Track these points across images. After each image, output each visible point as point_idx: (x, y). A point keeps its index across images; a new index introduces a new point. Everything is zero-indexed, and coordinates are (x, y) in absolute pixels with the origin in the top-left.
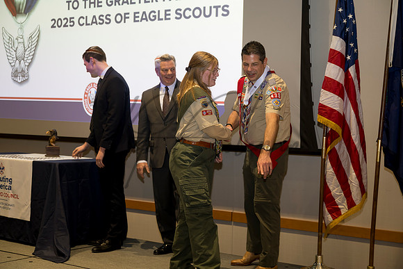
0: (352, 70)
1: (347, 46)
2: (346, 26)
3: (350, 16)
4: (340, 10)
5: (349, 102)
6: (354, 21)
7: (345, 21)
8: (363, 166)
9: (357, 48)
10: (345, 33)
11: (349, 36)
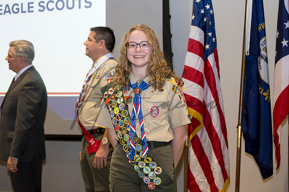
0: (211, 58)
1: (206, 36)
5: (209, 91)
6: (211, 12)
7: (202, 11)
8: (225, 152)
10: (203, 23)
11: (207, 25)
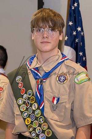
1: (77, 55)
2: (76, 37)
3: (79, 29)
4: (71, 23)
6: (82, 33)
7: (75, 33)
9: (85, 57)
10: (75, 43)
11: (79, 46)
